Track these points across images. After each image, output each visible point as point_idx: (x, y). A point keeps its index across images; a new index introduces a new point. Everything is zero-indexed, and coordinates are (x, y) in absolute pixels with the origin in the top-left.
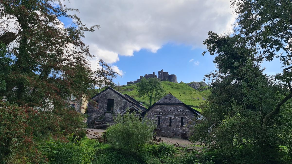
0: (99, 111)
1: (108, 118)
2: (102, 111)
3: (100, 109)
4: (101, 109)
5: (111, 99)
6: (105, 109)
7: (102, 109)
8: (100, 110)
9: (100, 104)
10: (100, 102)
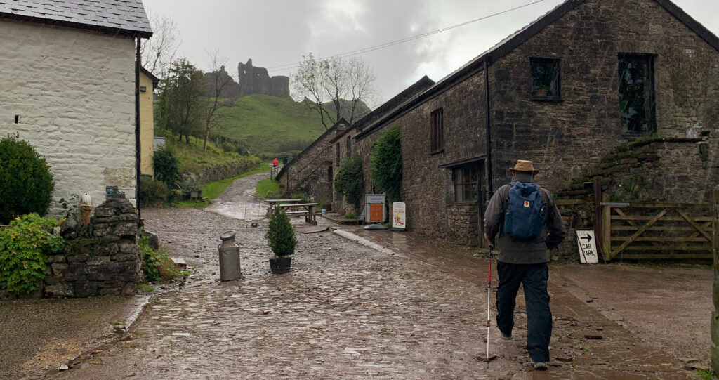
0: (575, 131)
1: (683, 179)
2: (595, 131)
3: (580, 117)
4: (584, 117)
5: (642, 50)
6: (607, 120)
7: (591, 121)
8: (581, 130)
9: (576, 85)
10: (573, 71)
